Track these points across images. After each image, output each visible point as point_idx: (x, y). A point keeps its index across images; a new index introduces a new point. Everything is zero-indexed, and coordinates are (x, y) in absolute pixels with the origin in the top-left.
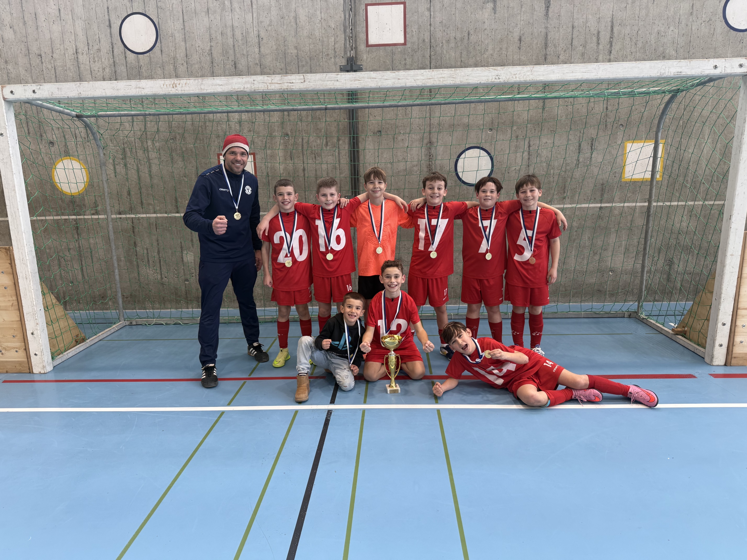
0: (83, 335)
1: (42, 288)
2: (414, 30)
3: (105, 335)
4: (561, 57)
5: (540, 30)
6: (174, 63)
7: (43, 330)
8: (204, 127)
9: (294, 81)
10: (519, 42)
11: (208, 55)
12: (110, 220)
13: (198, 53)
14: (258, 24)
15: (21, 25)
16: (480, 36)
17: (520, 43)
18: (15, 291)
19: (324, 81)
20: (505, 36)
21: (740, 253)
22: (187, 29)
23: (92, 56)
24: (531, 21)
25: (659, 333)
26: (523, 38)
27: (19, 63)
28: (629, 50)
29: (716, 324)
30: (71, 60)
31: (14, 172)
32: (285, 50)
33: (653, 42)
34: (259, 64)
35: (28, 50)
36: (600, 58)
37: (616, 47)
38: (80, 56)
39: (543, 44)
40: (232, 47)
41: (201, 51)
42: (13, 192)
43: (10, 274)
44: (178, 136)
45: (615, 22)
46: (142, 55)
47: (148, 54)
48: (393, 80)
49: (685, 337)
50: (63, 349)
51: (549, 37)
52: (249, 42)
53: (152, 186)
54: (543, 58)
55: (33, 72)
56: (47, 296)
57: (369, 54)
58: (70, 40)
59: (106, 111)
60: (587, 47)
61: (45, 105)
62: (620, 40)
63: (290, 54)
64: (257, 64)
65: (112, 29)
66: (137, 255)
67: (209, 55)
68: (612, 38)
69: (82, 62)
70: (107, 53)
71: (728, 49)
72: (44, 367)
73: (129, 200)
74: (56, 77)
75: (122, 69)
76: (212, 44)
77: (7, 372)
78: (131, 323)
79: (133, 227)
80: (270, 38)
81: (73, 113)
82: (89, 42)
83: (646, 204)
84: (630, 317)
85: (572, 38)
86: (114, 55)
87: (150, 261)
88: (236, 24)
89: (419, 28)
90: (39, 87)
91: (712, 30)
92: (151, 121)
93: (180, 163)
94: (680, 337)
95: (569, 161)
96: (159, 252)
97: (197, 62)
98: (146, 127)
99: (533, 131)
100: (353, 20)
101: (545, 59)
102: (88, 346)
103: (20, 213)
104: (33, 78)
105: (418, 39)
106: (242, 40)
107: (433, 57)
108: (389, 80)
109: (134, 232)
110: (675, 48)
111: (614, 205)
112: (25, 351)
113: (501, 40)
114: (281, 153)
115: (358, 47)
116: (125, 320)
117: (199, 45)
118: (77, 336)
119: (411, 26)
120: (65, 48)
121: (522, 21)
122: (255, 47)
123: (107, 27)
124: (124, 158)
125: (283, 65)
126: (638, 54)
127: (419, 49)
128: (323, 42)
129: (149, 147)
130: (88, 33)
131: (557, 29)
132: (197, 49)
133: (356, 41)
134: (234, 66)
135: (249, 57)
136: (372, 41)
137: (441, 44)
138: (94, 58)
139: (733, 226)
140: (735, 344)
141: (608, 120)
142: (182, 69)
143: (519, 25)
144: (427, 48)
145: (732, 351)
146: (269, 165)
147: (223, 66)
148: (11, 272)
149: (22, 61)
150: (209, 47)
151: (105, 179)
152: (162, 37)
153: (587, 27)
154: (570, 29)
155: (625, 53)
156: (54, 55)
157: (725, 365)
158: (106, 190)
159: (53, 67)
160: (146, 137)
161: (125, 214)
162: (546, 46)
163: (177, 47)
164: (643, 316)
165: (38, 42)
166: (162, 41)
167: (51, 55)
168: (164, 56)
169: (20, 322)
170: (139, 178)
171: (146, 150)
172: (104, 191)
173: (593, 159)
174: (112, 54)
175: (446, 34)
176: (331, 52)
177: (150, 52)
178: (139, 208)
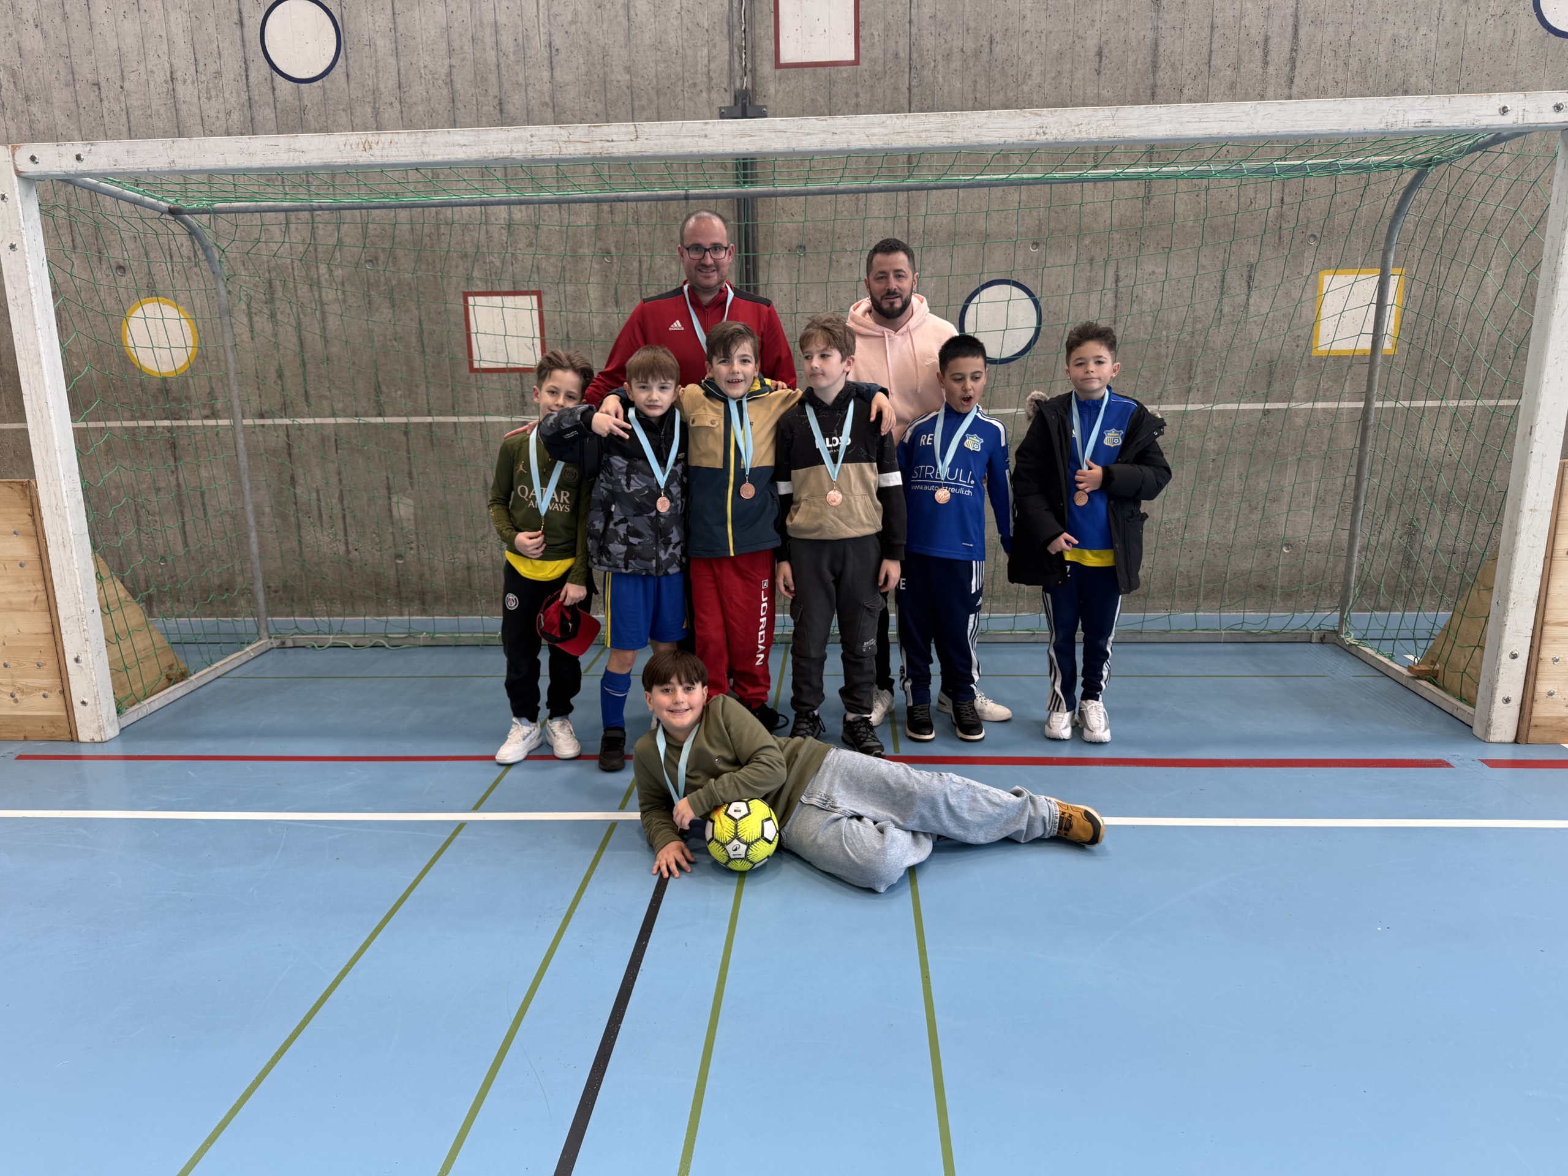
0: (183, 666)
1: (97, 566)
2: (876, 34)
3: (228, 668)
4: (1185, 91)
5: (1143, 33)
6: (375, 103)
7: (99, 653)
8: (435, 237)
9: (615, 138)
10: (1097, 59)
11: (444, 86)
12: (239, 428)
13: (423, 81)
14: (549, 19)
15: (58, 20)
16: (1015, 46)
17: (1100, 61)
18: (40, 572)
19: (678, 137)
20: (1068, 47)
21: (1550, 506)
22: (400, 29)
23: (204, 85)
24: (1124, 15)
25: (1380, 674)
26: (1105, 51)
27: (55, 101)
28: (1332, 76)
29: (1497, 656)
30: (162, 95)
31: (38, 326)
32: (605, 74)
33: (1382, 59)
34: (551, 104)
35: (73, 73)
36: (1270, 91)
37: (1304, 70)
38: (180, 87)
39: (1149, 64)
40: (494, 68)
41: (430, 77)
42: (36, 368)
43: (31, 536)
44: (381, 255)
45: (1302, 17)
46: (307, 85)
47: (319, 83)
48: (822, 136)
49: (1435, 684)
50: (142, 693)
51: (1161, 49)
52: (531, 57)
53: (328, 359)
54: (1149, 92)
55: (82, 119)
56: (108, 583)
57: (780, 84)
58: (160, 53)
59: (231, 201)
60: (1242, 70)
61: (103, 188)
62: (1312, 55)
63: (615, 83)
64: (547, 104)
65: (246, 30)
66: (296, 504)
67: (446, 84)
68: (1296, 51)
69: (182, 99)
70: (235, 80)
71: (1542, 74)
72: (101, 729)
73: (280, 388)
74: (130, 130)
75: (266, 114)
76: (453, 62)
77: (26, 739)
78: (283, 643)
79: (289, 445)
80: (573, 49)
81: (163, 204)
82: (198, 57)
83: (1361, 405)
84: (1322, 641)
85: (1211, 51)
86: (250, 85)
87: (324, 515)
88: (502, 19)
89: (887, 28)
90: (88, 149)
91: (1510, 34)
92: (326, 223)
93: (386, 311)
94: (1424, 683)
95: (1200, 313)
96: (341, 498)
97: (422, 99)
98: (316, 236)
99: (1126, 248)
100: (747, 11)
101: (1153, 94)
102: (192, 688)
103: (52, 411)
104: (83, 133)
105: (885, 52)
106: (515, 53)
107: (915, 90)
108: (814, 136)
109: (290, 455)
110: (1430, 73)
111: (1293, 405)
112: (62, 696)
113: (1061, 54)
114: (594, 292)
115: (758, 68)
116: (270, 638)
117: (426, 63)
118: (171, 667)
119: (870, 25)
120: (149, 70)
121: (1105, 15)
122: (542, 68)
123: (234, 26)
124: (271, 300)
125: (600, 107)
126: (1350, 84)
127: (885, 72)
128: (684, 57)
129: (322, 279)
130: (195, 39)
131: (1178, 31)
132: (422, 71)
133: (753, 55)
134: (498, 108)
135: (530, 88)
136: (786, 57)
137: (933, 64)
138: (208, 91)
139: (1537, 448)
140: (1536, 697)
141: (1284, 226)
142: (390, 114)
143: (1098, 22)
144: (904, 72)
145: (1531, 713)
146: (571, 317)
147: (475, 108)
148: (34, 533)
149: (60, 96)
150: (446, 67)
151: (229, 344)
152: (348, 47)
153: (1243, 28)
154: (1208, 31)
155: (1322, 83)
156: (126, 85)
157: (1516, 741)
158: (232, 366)
159: (125, 109)
160: (317, 257)
161: (273, 417)
162: (1155, 67)
163: (380, 68)
164: (1350, 640)
165: (93, 57)
166: (349, 56)
167: (119, 83)
168: (351, 87)
169: (51, 636)
170: (301, 343)
171: (315, 284)
172: (227, 368)
173: (1252, 309)
174: (245, 81)
175: (942, 41)
176: (701, 79)
177: (325, 79)
178: (301, 405)
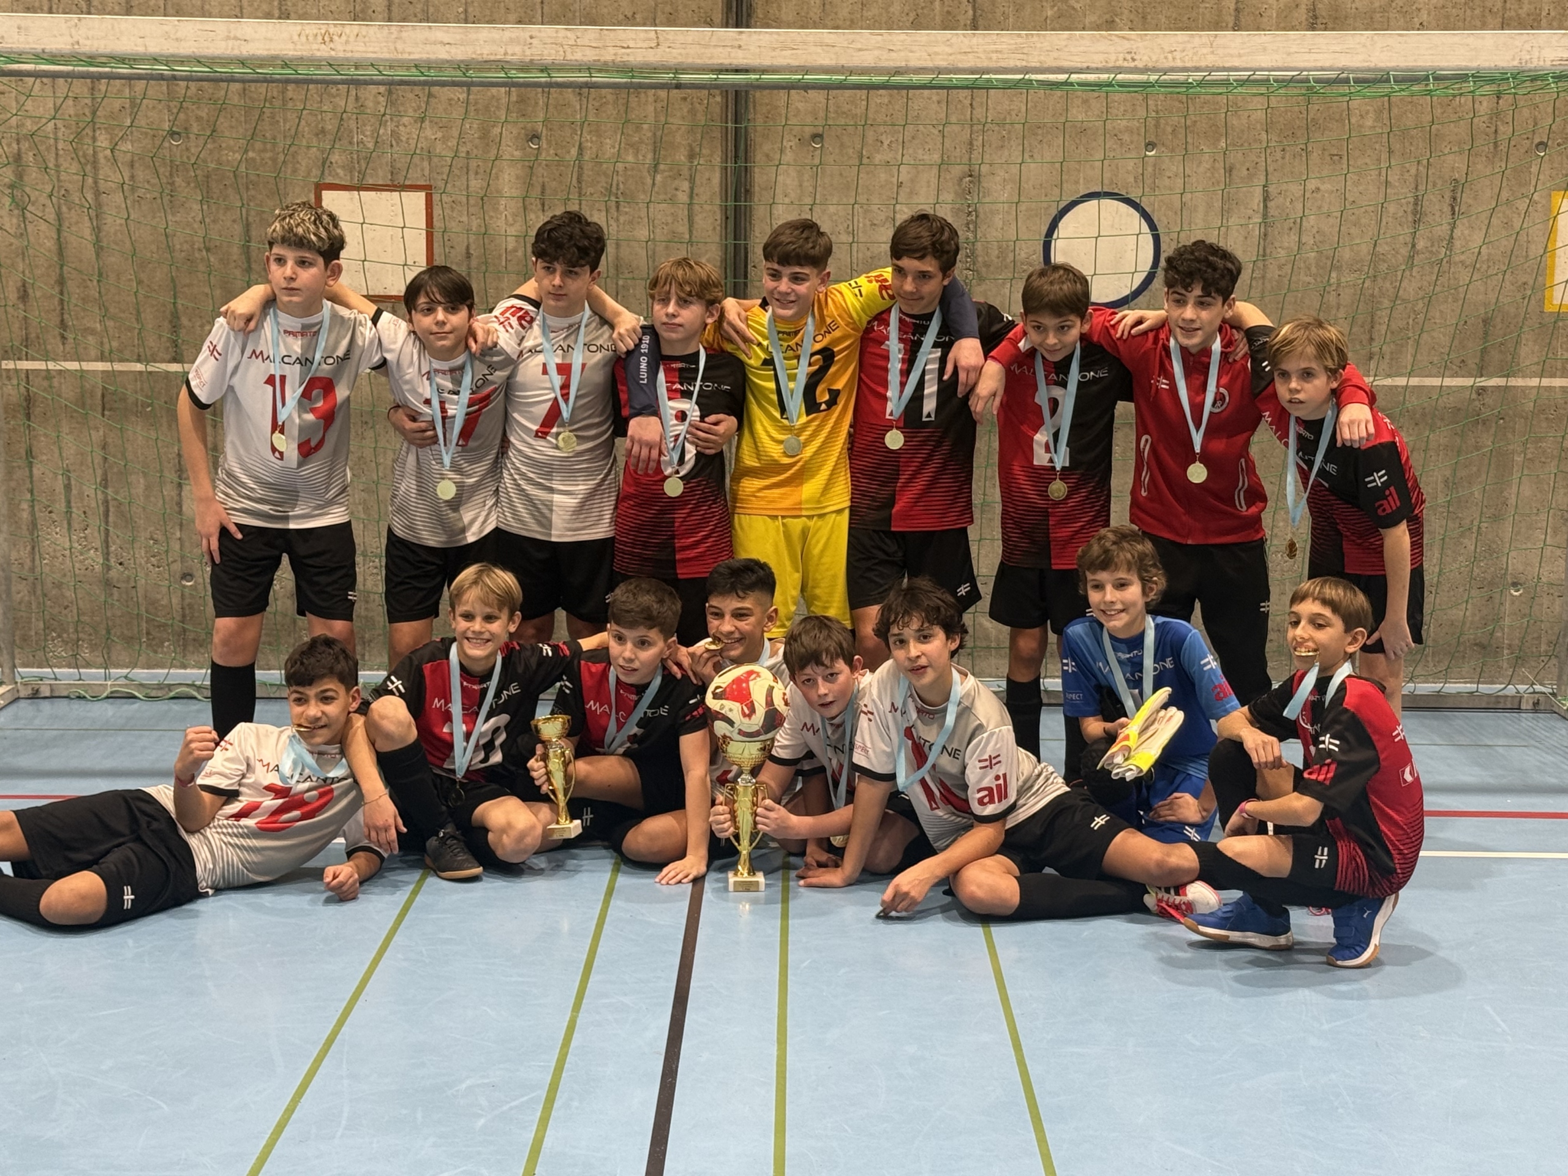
9: (631, 43)
19: (706, 46)
44: (195, 125)
66: (31, 492)
73: (21, 315)
78: (36, 691)
79: (28, 401)
87: (75, 510)
93: (195, 207)
111: (1520, 381)
116: (16, 683)
141: (1501, 128)
146: (474, 223)
161: (6, 357)
171: (88, 162)
178: (53, 343)
